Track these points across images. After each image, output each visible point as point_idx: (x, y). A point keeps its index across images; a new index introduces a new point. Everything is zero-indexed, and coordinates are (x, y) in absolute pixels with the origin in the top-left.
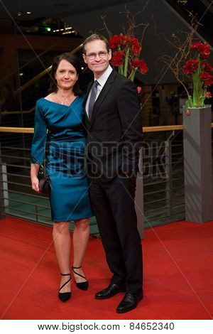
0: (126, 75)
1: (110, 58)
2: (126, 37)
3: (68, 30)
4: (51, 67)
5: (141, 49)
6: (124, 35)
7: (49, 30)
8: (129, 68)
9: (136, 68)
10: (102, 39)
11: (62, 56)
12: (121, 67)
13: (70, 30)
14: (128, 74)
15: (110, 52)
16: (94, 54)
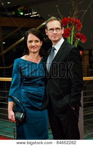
0: (72, 43)
1: (63, 32)
2: (72, 19)
3: (34, 14)
4: (23, 38)
5: (81, 26)
6: (71, 17)
7: (22, 14)
8: (74, 39)
9: (79, 39)
10: (58, 20)
11: (29, 31)
12: (69, 38)
13: (36, 14)
14: (74, 43)
15: (63, 29)
16: (52, 29)
